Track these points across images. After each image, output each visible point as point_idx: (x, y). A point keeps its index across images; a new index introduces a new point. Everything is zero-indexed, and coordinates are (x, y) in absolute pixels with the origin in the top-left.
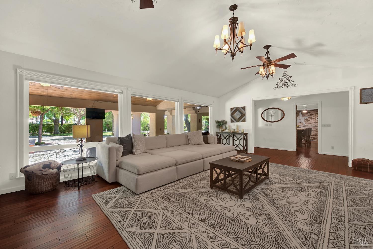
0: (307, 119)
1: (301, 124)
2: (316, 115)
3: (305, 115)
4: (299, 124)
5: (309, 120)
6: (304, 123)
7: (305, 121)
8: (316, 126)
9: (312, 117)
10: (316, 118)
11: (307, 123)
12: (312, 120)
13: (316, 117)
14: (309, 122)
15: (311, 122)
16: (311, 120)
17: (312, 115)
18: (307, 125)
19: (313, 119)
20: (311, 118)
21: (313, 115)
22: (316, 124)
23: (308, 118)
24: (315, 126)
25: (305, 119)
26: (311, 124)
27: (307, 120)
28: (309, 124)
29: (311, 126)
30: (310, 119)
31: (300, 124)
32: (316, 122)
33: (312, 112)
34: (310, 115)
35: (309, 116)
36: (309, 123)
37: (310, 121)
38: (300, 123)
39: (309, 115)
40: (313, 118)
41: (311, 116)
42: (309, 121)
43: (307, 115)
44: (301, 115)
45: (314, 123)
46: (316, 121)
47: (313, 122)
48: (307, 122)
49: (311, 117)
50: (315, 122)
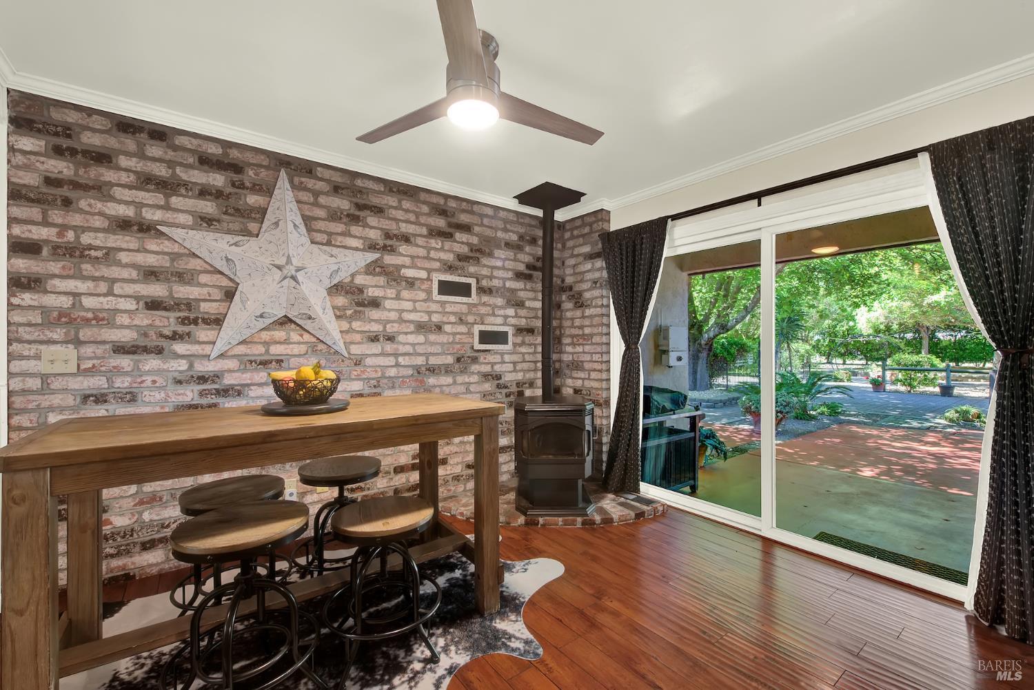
0: (359, 280)
1: (295, 337)
2: (429, 249)
3: (338, 227)
4: (265, 336)
5: (372, 292)
6: (332, 329)
7: (341, 301)
8: (433, 361)
9: (399, 268)
10: (429, 279)
11: (356, 325)
12: (405, 294)
13: (429, 271)
14: (373, 321)
15: (393, 316)
16: (391, 293)
17: (403, 248)
18: (355, 350)
19: (411, 283)
20: (392, 276)
21: (406, 239)
22: (432, 337)
23: (373, 269)
24: (420, 361)
25: (343, 276)
26: (390, 339)
27: (361, 291)
28: (374, 339)
29: (390, 361)
30: (382, 280)
31: (279, 334)
32: (436, 318)
33: (399, 214)
34: (388, 236)
35: (372, 247)
36: (376, 328)
37: (388, 304)
38: (286, 321)
39: (374, 235)
40: (410, 273)
41: (391, 250)
42: (375, 303)
43: (355, 230)
44: (299, 221)
45: (421, 327)
46: (434, 307)
47: (412, 316)
48: (357, 316)
49: (389, 259)
50: (425, 318)
